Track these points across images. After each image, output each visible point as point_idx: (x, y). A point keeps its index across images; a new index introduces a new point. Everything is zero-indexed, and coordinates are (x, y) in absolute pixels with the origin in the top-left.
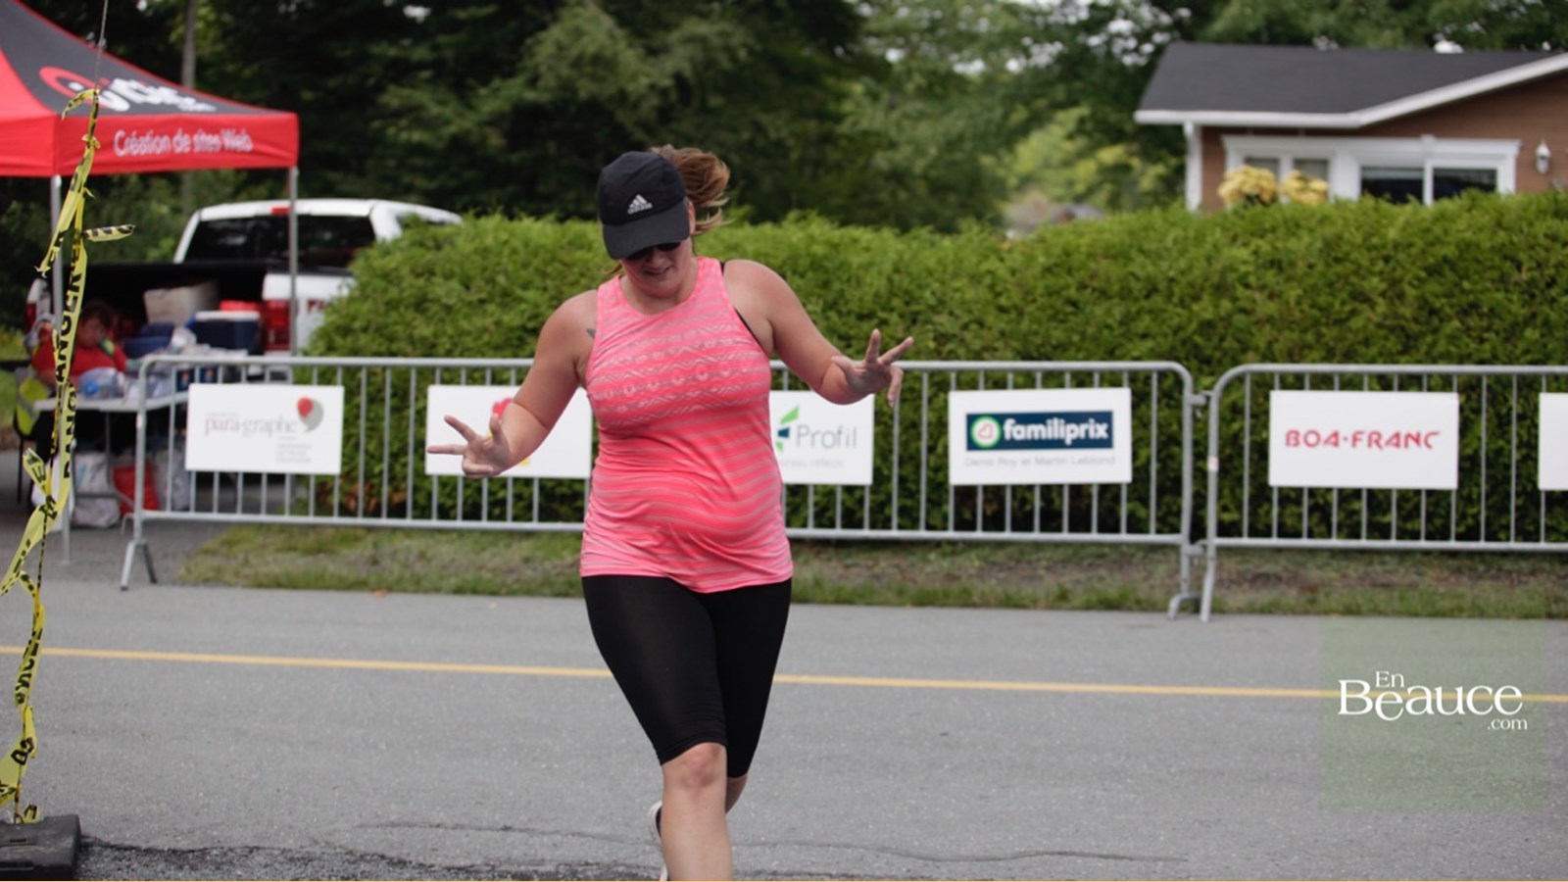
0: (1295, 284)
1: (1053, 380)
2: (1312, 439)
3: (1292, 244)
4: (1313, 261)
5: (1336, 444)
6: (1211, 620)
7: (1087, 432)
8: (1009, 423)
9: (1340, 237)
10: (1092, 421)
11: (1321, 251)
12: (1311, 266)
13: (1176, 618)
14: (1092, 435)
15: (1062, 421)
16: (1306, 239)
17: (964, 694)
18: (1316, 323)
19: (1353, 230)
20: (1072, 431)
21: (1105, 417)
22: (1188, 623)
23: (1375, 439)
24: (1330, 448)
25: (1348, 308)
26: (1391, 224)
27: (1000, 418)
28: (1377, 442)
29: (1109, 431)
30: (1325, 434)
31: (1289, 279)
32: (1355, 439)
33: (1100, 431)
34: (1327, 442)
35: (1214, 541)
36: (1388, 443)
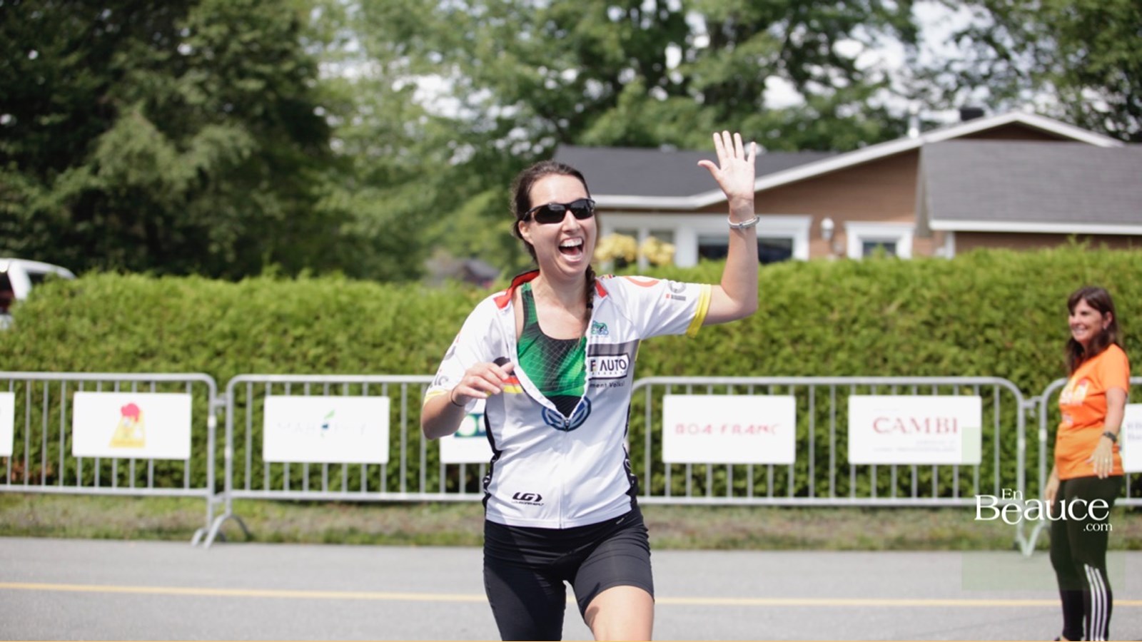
2: (693, 429)
5: (710, 433)
18: (692, 349)
23: (736, 429)
24: (705, 436)
25: (714, 339)
27: (478, 416)
28: (739, 431)
30: (703, 426)
32: (724, 428)
34: (705, 431)
36: (747, 431)
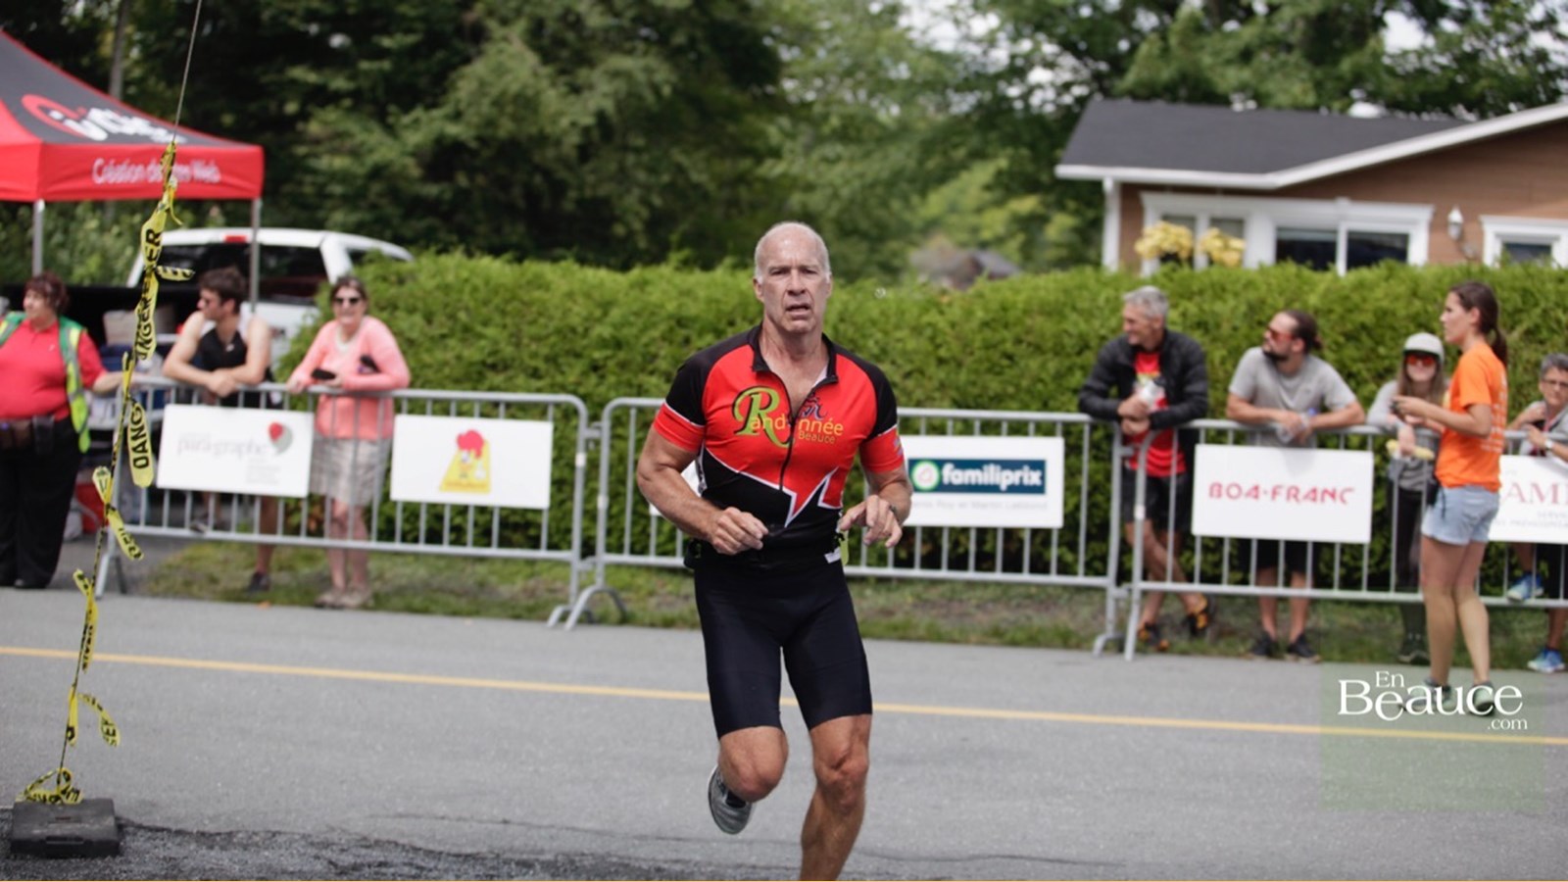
0: (1220, 344)
1: (990, 428)
2: (1234, 491)
3: (1219, 307)
4: (1237, 323)
5: (1256, 497)
6: (1134, 659)
7: (1021, 479)
8: (948, 468)
9: (1263, 302)
10: (1026, 468)
11: (1245, 315)
12: (1235, 329)
13: (1101, 656)
14: (1026, 482)
15: (998, 467)
16: (1231, 302)
17: (911, 718)
19: (1276, 295)
20: (1007, 477)
21: (1038, 465)
22: (1112, 662)
23: (1293, 493)
24: (1250, 501)
26: (1312, 291)
27: (940, 463)
28: (1295, 496)
29: (1043, 478)
30: (1246, 487)
31: (1214, 340)
32: (1275, 493)
33: (1033, 478)
34: (1248, 494)
35: (1139, 584)
36: (1306, 497)
